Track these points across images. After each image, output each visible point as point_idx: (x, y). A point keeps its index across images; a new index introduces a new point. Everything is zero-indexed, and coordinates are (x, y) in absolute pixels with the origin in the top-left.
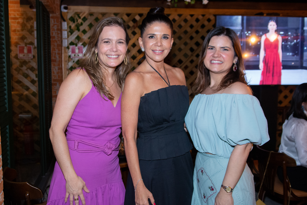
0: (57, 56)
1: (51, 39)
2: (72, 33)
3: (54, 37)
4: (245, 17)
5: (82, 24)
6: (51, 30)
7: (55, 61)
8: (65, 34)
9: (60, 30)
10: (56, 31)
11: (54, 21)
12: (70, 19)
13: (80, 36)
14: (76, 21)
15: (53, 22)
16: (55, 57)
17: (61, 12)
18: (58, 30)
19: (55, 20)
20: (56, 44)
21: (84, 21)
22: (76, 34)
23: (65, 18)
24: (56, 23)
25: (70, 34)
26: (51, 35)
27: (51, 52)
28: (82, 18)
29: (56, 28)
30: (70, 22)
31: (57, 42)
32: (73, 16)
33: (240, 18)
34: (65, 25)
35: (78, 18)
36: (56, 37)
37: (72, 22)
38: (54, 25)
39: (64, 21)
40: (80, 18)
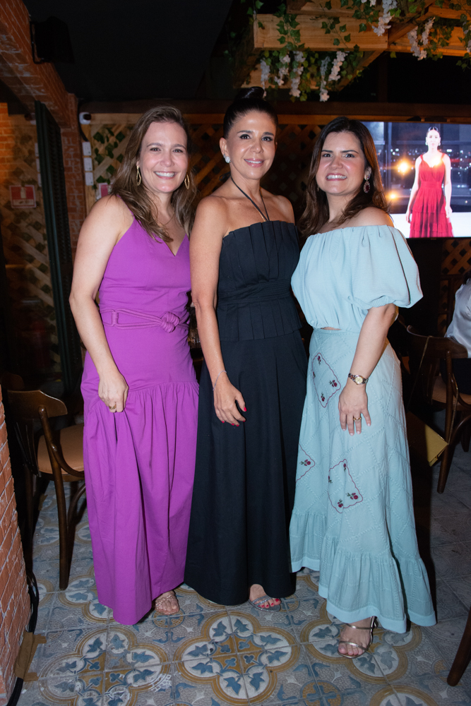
0: (78, 203)
1: (65, 173)
2: (99, 163)
3: (70, 169)
4: (390, 124)
5: (116, 145)
6: (64, 157)
7: (74, 210)
8: (88, 163)
9: (81, 156)
10: (73, 159)
11: (68, 140)
12: (95, 137)
13: (114, 165)
14: (106, 140)
15: (66, 142)
16: (74, 203)
17: (79, 124)
18: (75, 155)
19: (70, 139)
20: (74, 181)
21: (120, 140)
22: (108, 161)
23: (87, 136)
24: (72, 144)
25: (96, 162)
26: (65, 165)
27: (67, 194)
28: (116, 134)
29: (72, 153)
30: (96, 141)
31: (75, 177)
32: (100, 132)
33: (382, 124)
34: (87, 148)
35: (109, 135)
36: (73, 169)
37: (100, 142)
38: (69, 147)
39: (86, 140)
40: (112, 134)
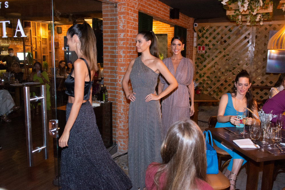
0: (189, 52)
1: (187, 43)
2: (199, 39)
3: (188, 42)
5: (205, 33)
6: (187, 38)
7: (188, 55)
8: (195, 39)
9: (193, 38)
10: (190, 38)
11: (189, 32)
12: (198, 31)
13: (204, 40)
14: (202, 32)
15: (188, 33)
16: (188, 52)
17: (194, 27)
19: (190, 32)
20: (189, 45)
21: (207, 32)
22: (202, 39)
23: (196, 30)
24: (190, 34)
25: (198, 39)
26: (187, 40)
27: (186, 50)
28: (205, 30)
29: (189, 37)
30: (199, 32)
31: (189, 44)
32: (201, 29)
34: (195, 34)
35: (203, 30)
36: (189, 42)
37: (200, 33)
38: (189, 35)
39: (195, 32)
40: (204, 30)
